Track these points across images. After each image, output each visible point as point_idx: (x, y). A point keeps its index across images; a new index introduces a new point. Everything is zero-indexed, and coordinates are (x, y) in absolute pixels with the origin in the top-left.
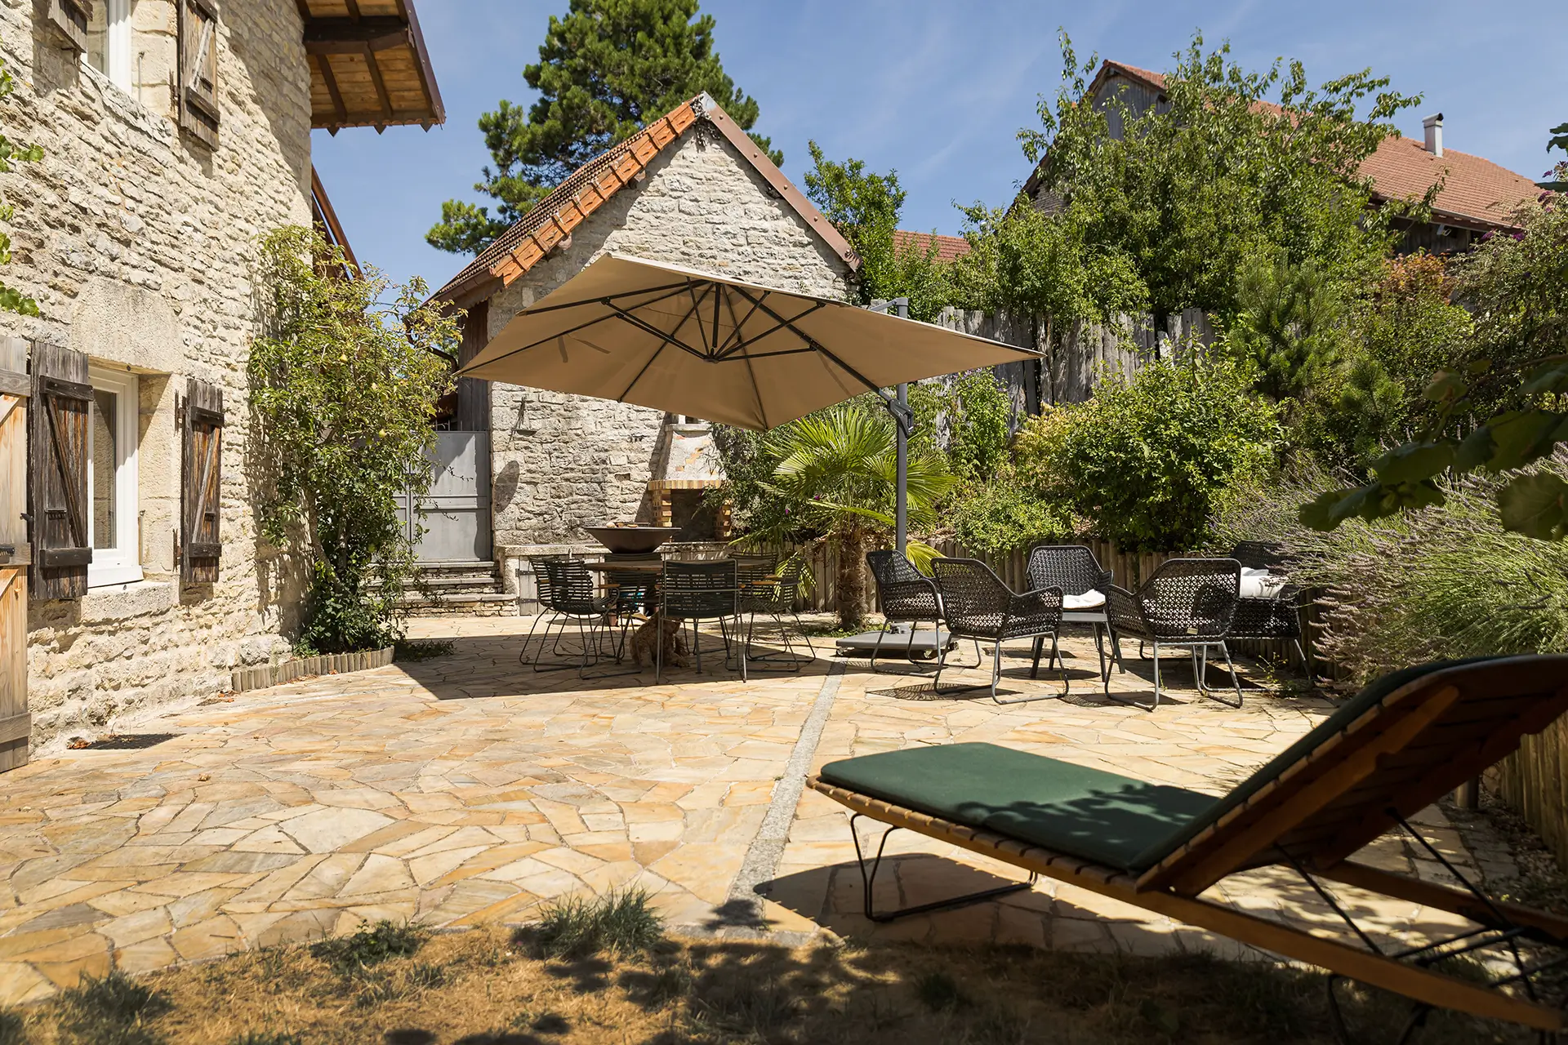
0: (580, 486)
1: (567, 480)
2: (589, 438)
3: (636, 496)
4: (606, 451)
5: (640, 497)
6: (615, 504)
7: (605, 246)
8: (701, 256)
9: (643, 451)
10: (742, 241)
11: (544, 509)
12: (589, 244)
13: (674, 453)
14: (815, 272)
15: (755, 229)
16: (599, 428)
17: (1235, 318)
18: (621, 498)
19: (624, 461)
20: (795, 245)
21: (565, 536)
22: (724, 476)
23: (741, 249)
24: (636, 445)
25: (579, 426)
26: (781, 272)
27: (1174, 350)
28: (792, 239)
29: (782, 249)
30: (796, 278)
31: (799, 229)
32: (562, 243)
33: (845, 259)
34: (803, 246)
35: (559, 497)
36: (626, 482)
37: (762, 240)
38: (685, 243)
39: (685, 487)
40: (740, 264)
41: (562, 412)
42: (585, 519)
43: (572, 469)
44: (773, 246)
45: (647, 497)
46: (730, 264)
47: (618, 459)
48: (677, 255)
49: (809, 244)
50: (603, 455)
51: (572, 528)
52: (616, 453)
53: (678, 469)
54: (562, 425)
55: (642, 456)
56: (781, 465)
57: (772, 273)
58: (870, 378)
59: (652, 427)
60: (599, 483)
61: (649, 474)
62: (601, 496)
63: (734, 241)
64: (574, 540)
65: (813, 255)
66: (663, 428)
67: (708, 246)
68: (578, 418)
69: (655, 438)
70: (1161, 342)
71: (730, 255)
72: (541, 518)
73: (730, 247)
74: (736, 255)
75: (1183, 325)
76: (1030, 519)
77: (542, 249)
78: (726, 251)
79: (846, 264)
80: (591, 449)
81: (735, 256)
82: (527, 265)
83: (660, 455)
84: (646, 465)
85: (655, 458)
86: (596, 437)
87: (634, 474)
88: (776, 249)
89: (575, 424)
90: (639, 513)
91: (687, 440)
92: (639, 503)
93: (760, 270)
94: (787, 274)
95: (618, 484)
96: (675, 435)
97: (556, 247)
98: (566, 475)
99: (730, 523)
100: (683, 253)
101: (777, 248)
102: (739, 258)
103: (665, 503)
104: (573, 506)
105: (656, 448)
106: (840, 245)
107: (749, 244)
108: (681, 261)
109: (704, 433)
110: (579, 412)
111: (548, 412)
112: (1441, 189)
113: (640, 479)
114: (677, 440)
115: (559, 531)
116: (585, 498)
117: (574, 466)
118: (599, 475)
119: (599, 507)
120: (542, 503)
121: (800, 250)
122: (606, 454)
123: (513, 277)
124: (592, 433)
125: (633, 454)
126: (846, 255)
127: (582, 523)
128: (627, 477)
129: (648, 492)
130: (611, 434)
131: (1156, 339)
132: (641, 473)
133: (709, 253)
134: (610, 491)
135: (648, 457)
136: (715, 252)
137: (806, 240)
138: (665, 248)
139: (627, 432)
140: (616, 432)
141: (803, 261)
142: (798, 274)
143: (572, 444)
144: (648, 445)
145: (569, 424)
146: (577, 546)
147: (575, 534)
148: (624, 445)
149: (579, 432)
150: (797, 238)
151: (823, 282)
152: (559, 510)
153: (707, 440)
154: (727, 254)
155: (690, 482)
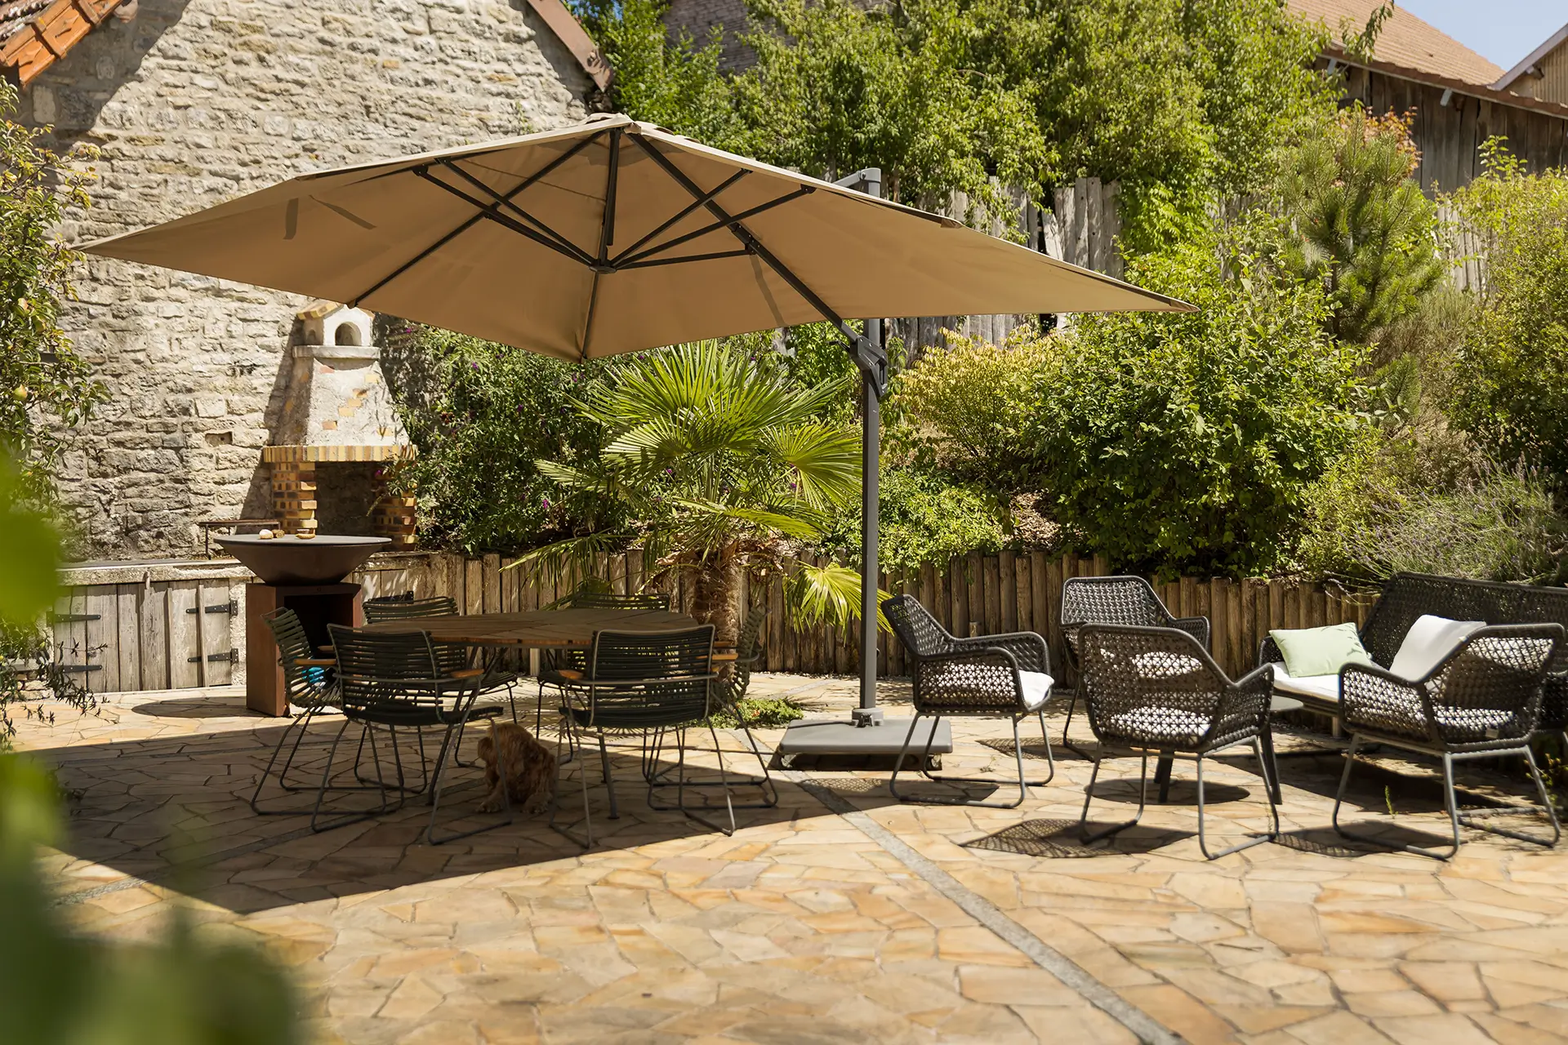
0: (142, 454)
1: (119, 444)
2: (159, 367)
3: (244, 473)
4: (190, 391)
5: (248, 473)
6: (205, 488)
7: (185, 18)
8: (353, 47)
9: (253, 390)
10: (421, 26)
11: (76, 496)
12: (156, 13)
13: (317, 397)
14: (539, 88)
15: (442, 6)
16: (177, 351)
17: (1146, 195)
18: (217, 477)
19: (220, 409)
20: (507, 39)
21: (115, 546)
22: (404, 439)
23: (419, 40)
24: (242, 380)
25: (139, 345)
26: (486, 85)
27: (1064, 242)
28: (502, 29)
29: (488, 46)
30: (508, 96)
31: (513, 12)
32: (121, 10)
33: (588, 69)
34: (520, 41)
35: (105, 475)
36: (225, 447)
37: (455, 27)
38: (325, 23)
39: (342, 458)
40: (417, 66)
41: (109, 319)
42: (152, 515)
43: (128, 424)
44: (473, 39)
45: (262, 473)
46: (402, 65)
47: (211, 407)
48: (310, 44)
49: (530, 38)
50: (184, 399)
51: (128, 532)
52: (207, 394)
53: (327, 426)
54: (110, 344)
55: (251, 400)
56: (623, 438)
57: (471, 85)
58: (830, 303)
59: (270, 349)
60: (177, 450)
61: (265, 434)
62: (180, 473)
63: (408, 25)
64: (133, 555)
65: (536, 60)
66: (289, 354)
67: (365, 30)
68: (138, 331)
69: (275, 370)
70: (1047, 229)
71: (401, 50)
72: (71, 513)
73: (400, 35)
74: (411, 50)
75: (1076, 203)
76: (942, 516)
77: (87, 19)
78: (394, 41)
79: (589, 77)
80: (161, 388)
81: (409, 53)
82: (61, 47)
83: (285, 400)
84: (260, 416)
85: (277, 404)
86: (170, 366)
87: (239, 434)
88: (476, 44)
89: (132, 342)
90: (248, 504)
91: (339, 375)
92: (247, 485)
93: (451, 79)
94: (494, 88)
95: (209, 450)
96: (317, 365)
97: (111, 15)
98: (118, 436)
99: (414, 520)
100: (322, 41)
101: (476, 41)
102: (417, 55)
103: (305, 487)
104: (130, 491)
105: (277, 388)
106: (582, 44)
107: (432, 32)
108: (318, 54)
109: (368, 362)
110: (140, 320)
111: (83, 318)
112: (1390, 15)
113: (249, 441)
114: (321, 375)
115: (105, 537)
116: (153, 476)
117: (131, 419)
118: (177, 435)
119: (177, 492)
120: (73, 486)
121: (512, 49)
122: (189, 397)
123: (37, 68)
124: (164, 360)
125: (236, 398)
126: (589, 63)
127: (147, 522)
128: (227, 438)
129: (264, 465)
130: (198, 362)
131: (1041, 224)
132: (252, 432)
133: (365, 43)
134: (196, 463)
135: (263, 402)
136: (375, 42)
137: (525, 31)
138: (289, 30)
139: (226, 358)
140: (207, 357)
141: (519, 68)
142: (511, 90)
143: (128, 379)
144: (264, 382)
145: (122, 341)
146: (158, 567)
147: (134, 541)
148: (221, 381)
149: (141, 356)
150: (511, 27)
151: (551, 106)
152: (104, 498)
153: (372, 375)
154: (396, 48)
155: (350, 449)
